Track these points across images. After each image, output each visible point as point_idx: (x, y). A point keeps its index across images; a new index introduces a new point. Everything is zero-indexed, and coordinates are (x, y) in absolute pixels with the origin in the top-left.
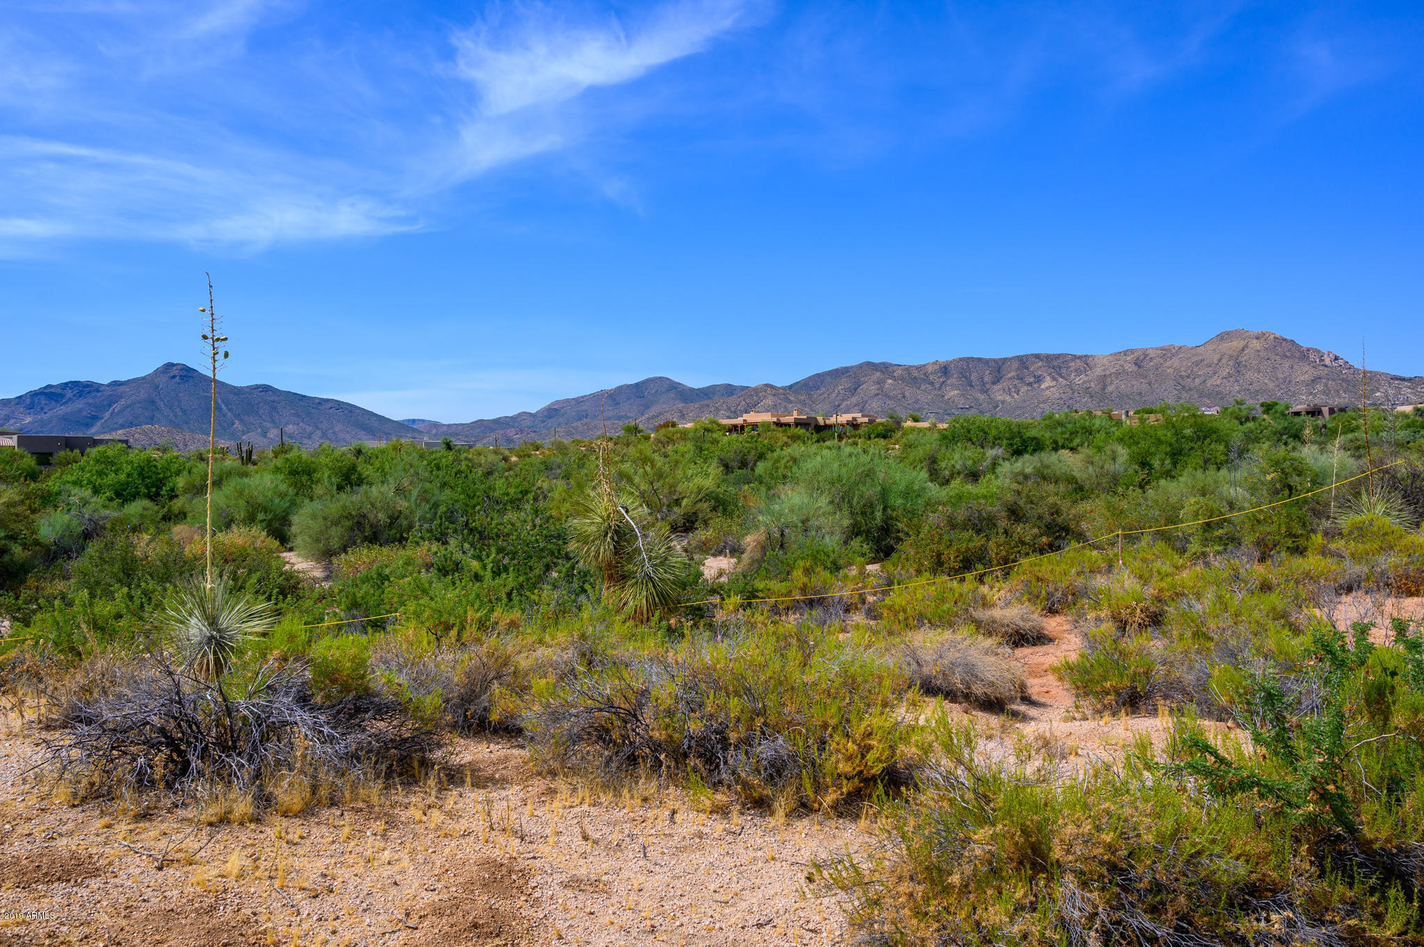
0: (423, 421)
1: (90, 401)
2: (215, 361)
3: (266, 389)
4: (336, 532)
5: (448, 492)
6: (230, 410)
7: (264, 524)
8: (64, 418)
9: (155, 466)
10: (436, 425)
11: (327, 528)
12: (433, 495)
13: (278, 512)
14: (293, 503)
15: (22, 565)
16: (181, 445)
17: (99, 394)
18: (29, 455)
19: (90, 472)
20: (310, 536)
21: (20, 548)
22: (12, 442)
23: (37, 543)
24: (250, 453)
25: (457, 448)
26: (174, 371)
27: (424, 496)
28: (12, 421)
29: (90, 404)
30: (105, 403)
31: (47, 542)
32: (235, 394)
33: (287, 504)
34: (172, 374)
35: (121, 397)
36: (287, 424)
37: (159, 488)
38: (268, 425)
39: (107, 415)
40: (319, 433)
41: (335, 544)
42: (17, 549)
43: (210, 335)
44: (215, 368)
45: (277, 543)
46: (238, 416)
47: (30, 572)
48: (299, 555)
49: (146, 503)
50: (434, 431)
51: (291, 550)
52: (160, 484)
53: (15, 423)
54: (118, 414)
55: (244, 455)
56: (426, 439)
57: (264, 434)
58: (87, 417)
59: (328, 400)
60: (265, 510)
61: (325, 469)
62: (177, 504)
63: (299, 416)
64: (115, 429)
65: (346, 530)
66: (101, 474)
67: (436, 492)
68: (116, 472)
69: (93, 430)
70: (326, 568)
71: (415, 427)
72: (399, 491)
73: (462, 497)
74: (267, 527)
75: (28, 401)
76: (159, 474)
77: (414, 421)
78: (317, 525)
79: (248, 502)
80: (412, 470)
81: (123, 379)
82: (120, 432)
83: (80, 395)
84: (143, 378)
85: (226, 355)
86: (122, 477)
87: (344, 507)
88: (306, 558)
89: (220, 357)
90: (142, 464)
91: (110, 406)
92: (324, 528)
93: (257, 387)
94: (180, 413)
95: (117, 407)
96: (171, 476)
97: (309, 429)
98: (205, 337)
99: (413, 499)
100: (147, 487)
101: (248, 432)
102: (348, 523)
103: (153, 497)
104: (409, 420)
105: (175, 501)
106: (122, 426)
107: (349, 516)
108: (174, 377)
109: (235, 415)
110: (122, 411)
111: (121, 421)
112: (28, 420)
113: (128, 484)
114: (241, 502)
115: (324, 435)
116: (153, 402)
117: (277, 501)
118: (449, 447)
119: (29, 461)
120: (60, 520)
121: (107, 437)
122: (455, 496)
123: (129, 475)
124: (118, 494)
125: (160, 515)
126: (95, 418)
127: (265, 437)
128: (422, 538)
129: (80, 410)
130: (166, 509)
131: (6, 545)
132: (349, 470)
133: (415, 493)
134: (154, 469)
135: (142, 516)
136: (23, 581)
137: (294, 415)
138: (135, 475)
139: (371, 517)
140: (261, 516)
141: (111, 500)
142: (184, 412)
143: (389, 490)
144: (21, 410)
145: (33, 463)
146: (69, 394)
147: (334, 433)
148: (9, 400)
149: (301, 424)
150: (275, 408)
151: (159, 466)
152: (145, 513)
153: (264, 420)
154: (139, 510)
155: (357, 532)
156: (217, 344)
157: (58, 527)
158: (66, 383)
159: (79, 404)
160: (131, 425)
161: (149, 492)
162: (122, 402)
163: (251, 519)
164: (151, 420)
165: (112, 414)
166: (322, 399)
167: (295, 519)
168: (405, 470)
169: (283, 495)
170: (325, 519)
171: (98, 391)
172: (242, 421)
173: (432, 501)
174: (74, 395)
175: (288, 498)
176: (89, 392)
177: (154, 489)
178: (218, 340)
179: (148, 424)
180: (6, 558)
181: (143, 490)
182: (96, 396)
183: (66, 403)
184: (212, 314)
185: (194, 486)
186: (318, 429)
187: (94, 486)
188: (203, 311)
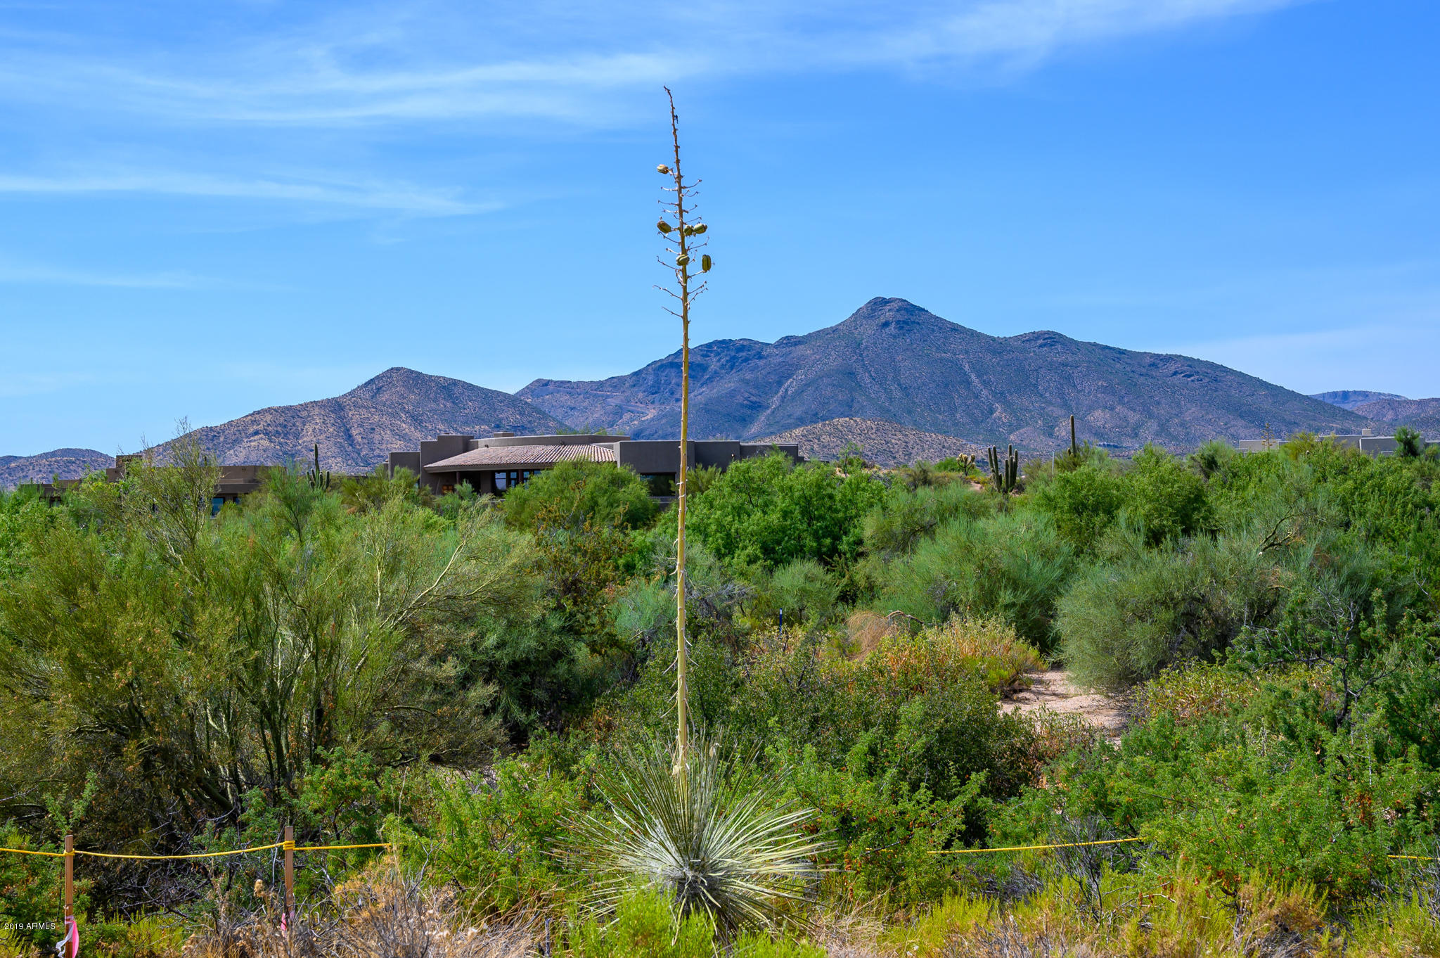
0: (1365, 395)
1: (748, 376)
2: (686, 277)
3: (1051, 339)
4: (1141, 633)
5: (1382, 549)
6: (985, 383)
7: (1011, 614)
8: (708, 409)
9: (831, 497)
10: (1393, 403)
11: (1125, 624)
12: (1351, 555)
13: (1039, 588)
14: (1069, 572)
15: (590, 681)
16: (900, 456)
17: (761, 363)
18: (638, 478)
19: (723, 507)
20: (1093, 641)
21: (586, 650)
22: (610, 454)
23: (613, 641)
24: (1013, 468)
25: (1429, 451)
26: (887, 314)
27: (1327, 560)
28: (627, 416)
29: (747, 382)
30: (772, 379)
31: (631, 641)
32: (995, 353)
33: (1058, 573)
34: (882, 320)
35: (798, 367)
36: (1091, 408)
37: (836, 538)
38: (1058, 412)
39: (775, 401)
40: (1153, 425)
41: (1141, 658)
42: (581, 652)
43: (674, 223)
44: (686, 294)
45: (1033, 653)
46: (1000, 396)
47: (599, 695)
48: (1071, 680)
49: (812, 567)
50: (1390, 416)
51: (1057, 666)
52: (838, 529)
53: (632, 420)
54: (793, 398)
55: (1002, 472)
56: (1366, 432)
57: (1049, 432)
58: (742, 406)
59: (1169, 359)
60: (1015, 585)
61: (1140, 500)
62: (861, 570)
63: (1114, 393)
64: (789, 427)
65: (1162, 630)
66: (739, 511)
67: (1358, 549)
68: (765, 509)
69: (754, 429)
70: (1125, 710)
71: (1348, 407)
72: (1276, 547)
73: (1415, 560)
74: (1017, 617)
75: (651, 379)
76: (837, 511)
77: (1345, 395)
78: (1105, 617)
79: (982, 567)
80: (1302, 503)
81: (801, 332)
82: (797, 431)
83: (732, 364)
84: (834, 330)
85: (707, 264)
86: (774, 518)
87: (1159, 582)
88: (1087, 684)
89: (695, 267)
90: (808, 493)
91: (780, 384)
92: (1119, 624)
93: (1035, 336)
94: (897, 393)
95: (791, 385)
96: (858, 516)
97: (1134, 418)
98: (664, 228)
99: (1304, 565)
100: (817, 538)
101: (1019, 427)
102: (1167, 616)
103: (826, 557)
104: (1335, 394)
105: (861, 562)
106: (801, 422)
107: (1168, 602)
108: (886, 324)
109: (994, 393)
110: (800, 392)
111: (798, 411)
112: (651, 413)
113: (783, 530)
114: (970, 569)
115: (1163, 430)
116: (851, 374)
117: (1037, 566)
118: (1410, 449)
119: (637, 489)
120: (652, 601)
121: (767, 442)
122: (1399, 559)
123: (786, 514)
124: (767, 550)
125: (836, 592)
126: (756, 407)
127: (1051, 435)
128: (1252, 659)
129: (732, 394)
130: (845, 581)
131: (561, 644)
132: (1189, 501)
133: (1309, 552)
134: (828, 502)
135: (804, 593)
136: (586, 713)
137: (1105, 390)
138: (797, 514)
139: (1215, 602)
140: (1006, 597)
141: (752, 561)
142: (905, 389)
143: (1251, 546)
144: (641, 395)
145: (644, 492)
146: (714, 364)
147: (1182, 425)
148: (621, 379)
149: (1119, 408)
150: (1069, 378)
151: (838, 497)
152: (809, 586)
153: (1050, 403)
154: (800, 581)
155: (1184, 633)
156: (688, 240)
157: (648, 612)
158: (709, 345)
159: (729, 383)
160: (815, 418)
161: (820, 544)
162: (800, 375)
163: (987, 603)
164: (849, 409)
165: (783, 397)
166: (1158, 355)
167: (1064, 605)
168: (1287, 501)
169: (1047, 555)
170: (1121, 605)
171: (761, 357)
172: (1008, 406)
173: (1345, 571)
174: (723, 367)
175: (1059, 560)
176: (746, 360)
177: (828, 541)
178: (690, 231)
179: (843, 415)
180: (562, 668)
181: (810, 543)
182: (757, 367)
183: (710, 379)
184: (680, 177)
185: (893, 536)
186: (1151, 416)
187: (728, 535)
188: (665, 171)
